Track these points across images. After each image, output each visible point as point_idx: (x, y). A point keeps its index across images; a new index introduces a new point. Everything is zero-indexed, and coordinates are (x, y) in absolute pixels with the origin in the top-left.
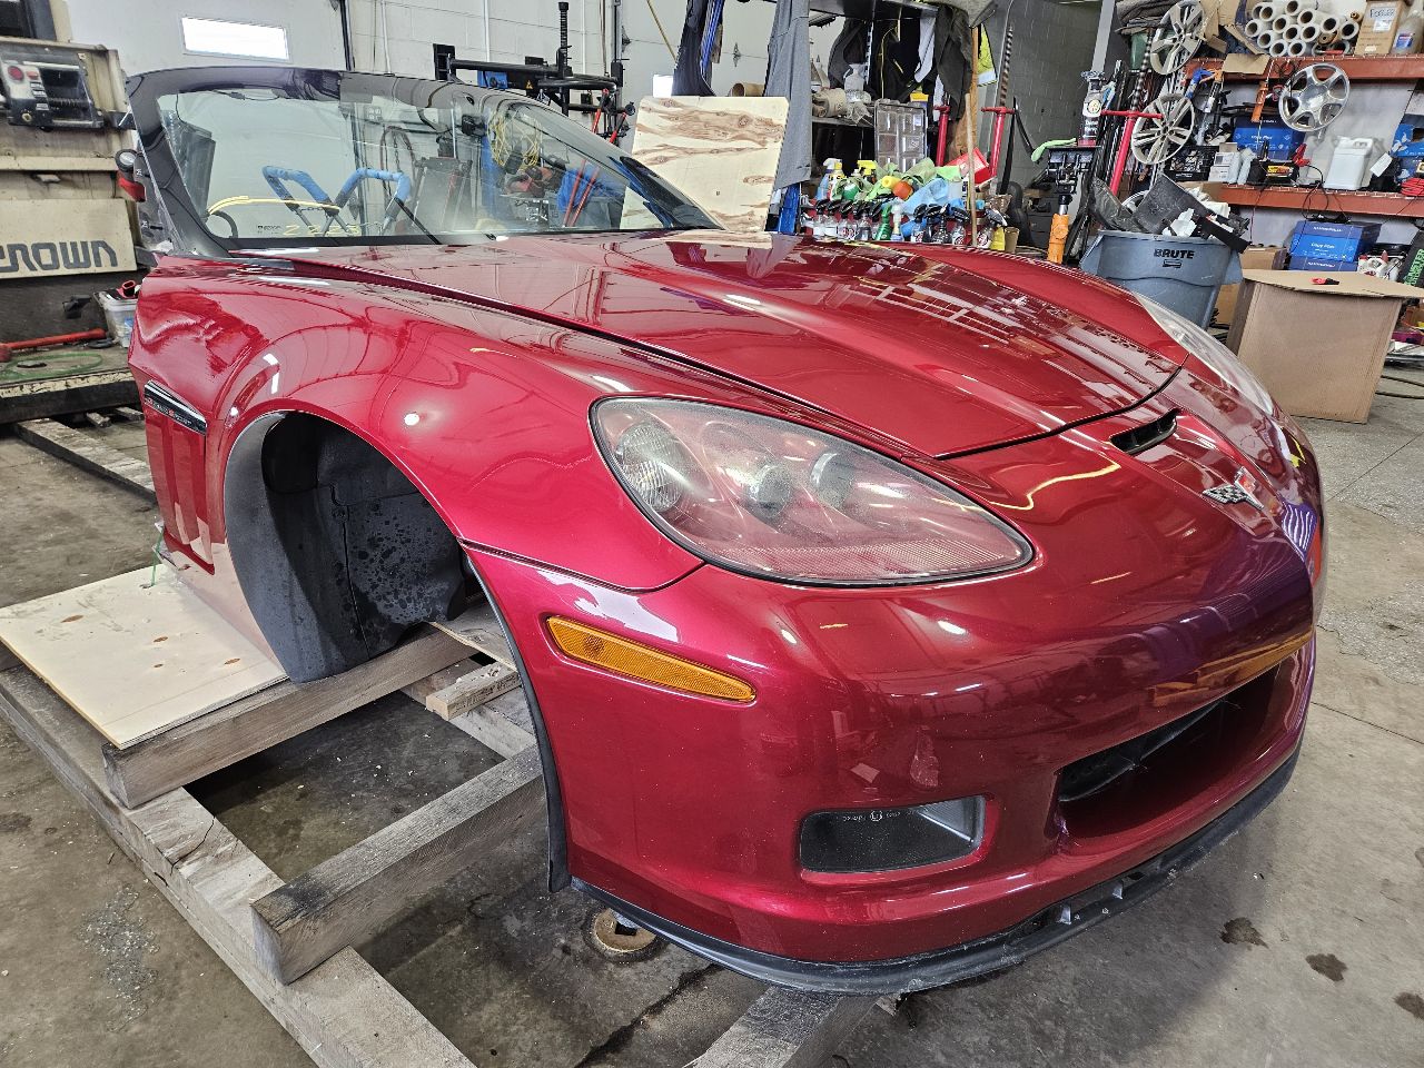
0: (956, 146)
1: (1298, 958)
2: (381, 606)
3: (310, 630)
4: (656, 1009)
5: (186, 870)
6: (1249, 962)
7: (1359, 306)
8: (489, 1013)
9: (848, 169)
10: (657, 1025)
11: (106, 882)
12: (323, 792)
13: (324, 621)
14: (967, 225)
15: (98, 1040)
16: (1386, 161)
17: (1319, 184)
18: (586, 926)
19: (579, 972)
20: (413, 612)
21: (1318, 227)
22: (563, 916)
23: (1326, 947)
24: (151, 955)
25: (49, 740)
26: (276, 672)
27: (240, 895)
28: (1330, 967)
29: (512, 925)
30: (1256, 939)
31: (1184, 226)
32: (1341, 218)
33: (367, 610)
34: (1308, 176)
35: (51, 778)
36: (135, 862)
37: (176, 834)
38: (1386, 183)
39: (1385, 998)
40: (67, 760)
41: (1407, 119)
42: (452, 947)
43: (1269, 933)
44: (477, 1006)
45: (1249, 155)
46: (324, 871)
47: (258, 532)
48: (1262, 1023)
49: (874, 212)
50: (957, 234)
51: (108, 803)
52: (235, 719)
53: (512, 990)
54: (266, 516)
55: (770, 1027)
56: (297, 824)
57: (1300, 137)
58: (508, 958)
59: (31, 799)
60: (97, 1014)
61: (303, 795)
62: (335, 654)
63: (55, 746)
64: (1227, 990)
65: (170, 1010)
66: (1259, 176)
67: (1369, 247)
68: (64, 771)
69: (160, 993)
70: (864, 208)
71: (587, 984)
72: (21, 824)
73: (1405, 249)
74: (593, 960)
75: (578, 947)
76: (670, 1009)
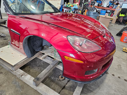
0: (76, 1)
1: (111, 74)
2: (35, 50)
3: (30, 53)
4: (66, 84)
5: (23, 77)
6: (108, 75)
7: (108, 19)
8: (53, 86)
9: (67, 4)
10: (67, 85)
11: (13, 78)
12: (31, 67)
13: (31, 52)
14: (78, 10)
15: (18, 93)
16: (108, 5)
17: (103, 6)
18: (58, 77)
19: (59, 82)
20: (38, 50)
21: (103, 10)
22: (56, 77)
23: (113, 74)
24: (20, 85)
25: (2, 64)
26: (26, 57)
27: (29, 79)
28: (113, 75)
29: (52, 78)
30: (108, 73)
31: (95, 11)
32: (104, 10)
33: (34, 50)
34: (102, 6)
35: (3, 68)
36: (15, 76)
37: (20, 73)
38: (108, 7)
39: (117, 77)
40: (5, 66)
41: (110, 1)
42: (48, 81)
43: (109, 73)
44: (52, 86)
45: (98, 3)
46: (38, 76)
47: (26, 45)
48: (110, 80)
49: (70, 8)
50: (77, 11)
51: (11, 70)
52: (23, 62)
53: (54, 84)
54: (27, 43)
55: (80, 86)
56: (30, 70)
57: (102, 2)
58: (53, 81)
59: (2, 70)
60: (17, 91)
61: (29, 67)
62: (32, 55)
63: (3, 65)
64: (107, 78)
65: (24, 89)
66: (98, 5)
67: (107, 12)
68: (4, 67)
69: (22, 88)
70: (69, 8)
71: (60, 83)
72: (1, 73)
73: (109, 13)
74: (60, 80)
75: (58, 79)
76: (67, 84)
